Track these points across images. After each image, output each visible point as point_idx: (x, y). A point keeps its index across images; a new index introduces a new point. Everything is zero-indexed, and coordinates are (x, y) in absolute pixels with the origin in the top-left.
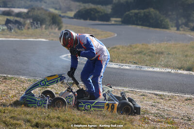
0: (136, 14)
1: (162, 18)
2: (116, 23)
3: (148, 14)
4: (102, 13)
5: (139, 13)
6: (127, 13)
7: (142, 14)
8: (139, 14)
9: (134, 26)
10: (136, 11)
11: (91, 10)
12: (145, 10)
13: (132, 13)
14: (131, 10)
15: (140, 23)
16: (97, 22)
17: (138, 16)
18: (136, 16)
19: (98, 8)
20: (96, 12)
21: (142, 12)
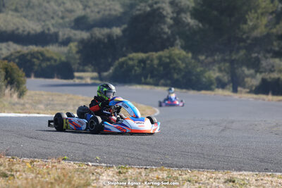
0: (142, 61)
2: (93, 81)
3: (168, 60)
4: (55, 60)
5: (148, 58)
6: (122, 59)
7: (156, 62)
8: (149, 62)
9: (139, 87)
10: (141, 55)
11: (33, 55)
12: (160, 53)
13: (131, 59)
14: (131, 53)
15: (151, 81)
16: (56, 81)
17: (148, 66)
18: (142, 65)
19: (48, 51)
20: (43, 60)
21: (154, 57)
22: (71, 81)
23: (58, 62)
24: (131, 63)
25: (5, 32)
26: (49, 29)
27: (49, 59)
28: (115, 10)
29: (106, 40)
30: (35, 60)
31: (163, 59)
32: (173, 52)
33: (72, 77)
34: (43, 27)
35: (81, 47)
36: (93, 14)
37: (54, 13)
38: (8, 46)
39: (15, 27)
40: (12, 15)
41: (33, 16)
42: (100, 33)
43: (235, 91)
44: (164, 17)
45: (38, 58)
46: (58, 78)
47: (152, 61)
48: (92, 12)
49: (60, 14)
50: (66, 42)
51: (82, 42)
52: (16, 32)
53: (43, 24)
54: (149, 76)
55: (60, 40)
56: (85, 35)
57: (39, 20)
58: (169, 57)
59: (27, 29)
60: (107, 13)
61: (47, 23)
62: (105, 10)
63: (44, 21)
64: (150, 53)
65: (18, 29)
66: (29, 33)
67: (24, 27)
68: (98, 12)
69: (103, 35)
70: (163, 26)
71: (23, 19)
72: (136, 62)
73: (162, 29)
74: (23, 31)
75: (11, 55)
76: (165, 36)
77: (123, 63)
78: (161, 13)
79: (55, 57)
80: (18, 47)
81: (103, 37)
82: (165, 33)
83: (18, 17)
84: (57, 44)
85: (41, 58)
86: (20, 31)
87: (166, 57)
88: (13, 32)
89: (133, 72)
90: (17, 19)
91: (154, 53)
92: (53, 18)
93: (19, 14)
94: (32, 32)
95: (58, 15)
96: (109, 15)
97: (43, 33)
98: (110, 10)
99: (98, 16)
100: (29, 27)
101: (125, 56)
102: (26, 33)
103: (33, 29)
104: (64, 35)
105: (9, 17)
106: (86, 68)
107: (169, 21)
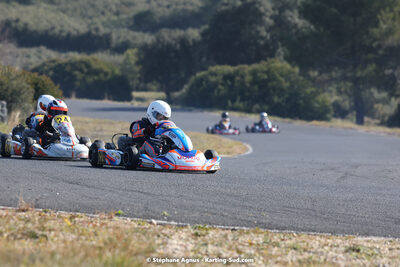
0: (229, 77)
1: (309, 91)
3: (266, 77)
4: (106, 74)
5: (237, 74)
7: (248, 78)
8: (238, 78)
10: (228, 69)
11: (74, 65)
12: (255, 66)
13: (214, 74)
14: (213, 65)
15: (241, 105)
17: (236, 84)
18: (229, 82)
19: (95, 60)
20: (88, 74)
21: (246, 71)
22: (127, 104)
23: (109, 76)
24: (213, 79)
25: (35, 32)
26: (97, 29)
27: (97, 72)
28: (192, 4)
29: (178, 46)
30: (77, 73)
31: (259, 74)
32: (273, 65)
33: (129, 98)
34: (89, 26)
35: (142, 56)
36: (160, 10)
37: (106, 7)
38: (40, 52)
39: (50, 26)
40: (45, 8)
41: (75, 10)
42: (169, 36)
43: (360, 121)
44: (261, 15)
45: (81, 71)
46: (109, 99)
47: (243, 77)
48: (159, 5)
49: (114, 8)
50: (121, 48)
51: (144, 48)
52: (51, 33)
53: (89, 21)
54: (239, 98)
55: (113, 45)
56: (148, 39)
57: (83, 16)
58: (267, 72)
59: (66, 29)
60: (180, 7)
61: (96, 20)
62: (177, 4)
63: (91, 18)
64: (241, 66)
65: (53, 28)
66: (69, 35)
67: (62, 26)
68: (168, 7)
69: (174, 39)
70: (259, 28)
71: (61, 14)
72: (220, 78)
73: (258, 32)
74: (61, 31)
75: (44, 64)
76: (262, 43)
77: (202, 79)
78: (257, 9)
79: (106, 69)
80: (53, 55)
81: (174, 42)
82: (262, 38)
83: (53, 11)
84: (109, 51)
85: (86, 70)
86: (57, 31)
87: (263, 72)
88: (47, 32)
89: (216, 92)
90: (53, 15)
91: (246, 66)
92: (103, 13)
93: (55, 7)
94: (74, 33)
95: (110, 10)
96: (184, 10)
97: (88, 35)
98: (184, 4)
99: (168, 12)
100: (69, 26)
101: (204, 69)
102: (64, 34)
103: (75, 29)
104: (119, 38)
105: (41, 10)
106: (149, 85)
107: (269, 21)
